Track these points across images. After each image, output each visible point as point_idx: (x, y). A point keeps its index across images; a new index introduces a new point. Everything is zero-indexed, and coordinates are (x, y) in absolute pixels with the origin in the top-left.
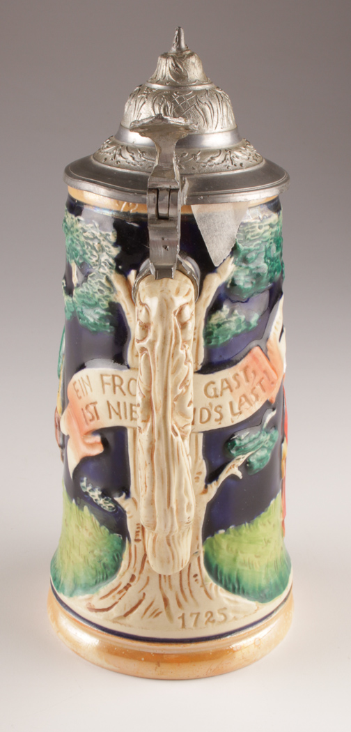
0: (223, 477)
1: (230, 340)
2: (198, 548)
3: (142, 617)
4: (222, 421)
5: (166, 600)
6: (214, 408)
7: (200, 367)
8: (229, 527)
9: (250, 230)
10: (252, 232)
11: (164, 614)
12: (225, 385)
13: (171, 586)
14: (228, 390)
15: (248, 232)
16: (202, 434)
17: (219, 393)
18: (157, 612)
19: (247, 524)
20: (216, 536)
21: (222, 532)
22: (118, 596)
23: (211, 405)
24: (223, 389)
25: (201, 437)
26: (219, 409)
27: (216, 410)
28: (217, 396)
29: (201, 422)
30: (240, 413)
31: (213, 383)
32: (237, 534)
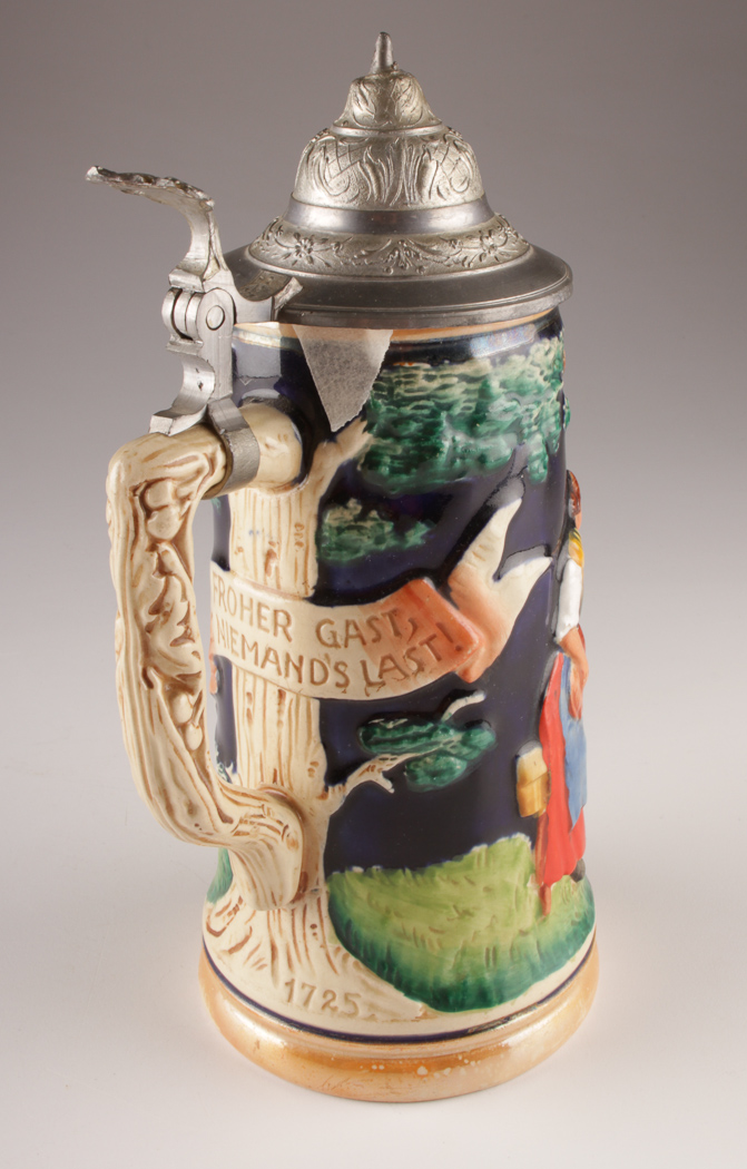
0: (355, 780)
1: (364, 558)
2: (317, 883)
3: (245, 963)
4: (348, 688)
5: (273, 948)
6: (333, 664)
7: (311, 593)
8: (371, 866)
9: (403, 380)
10: (407, 383)
11: (267, 970)
12: (352, 631)
13: (281, 930)
14: (358, 641)
15: (399, 383)
16: (317, 703)
17: (340, 641)
18: (261, 964)
19: (408, 871)
20: (347, 873)
21: (358, 870)
22: (228, 919)
23: (327, 656)
24: (348, 637)
25: (315, 706)
26: (341, 668)
27: (336, 669)
28: (336, 645)
29: (313, 682)
30: (383, 684)
31: (331, 623)
32: (387, 883)
